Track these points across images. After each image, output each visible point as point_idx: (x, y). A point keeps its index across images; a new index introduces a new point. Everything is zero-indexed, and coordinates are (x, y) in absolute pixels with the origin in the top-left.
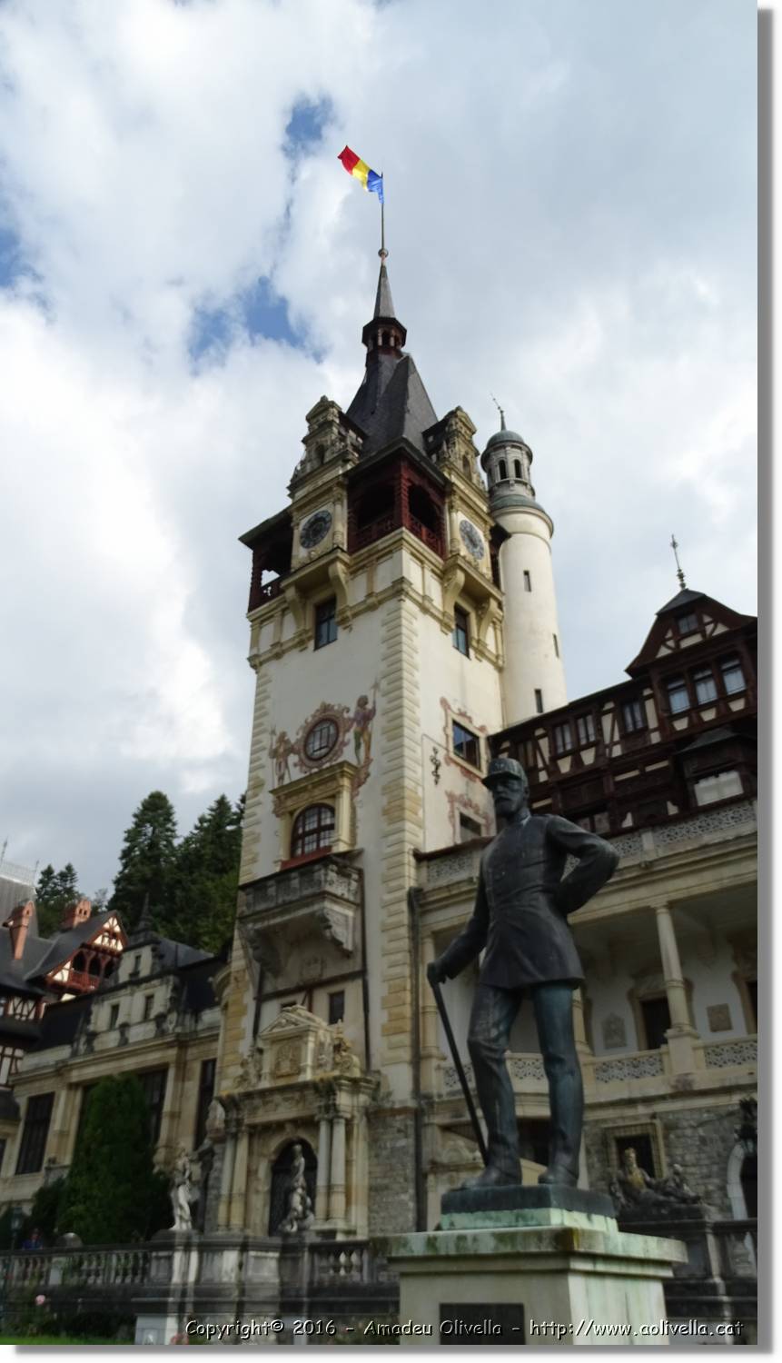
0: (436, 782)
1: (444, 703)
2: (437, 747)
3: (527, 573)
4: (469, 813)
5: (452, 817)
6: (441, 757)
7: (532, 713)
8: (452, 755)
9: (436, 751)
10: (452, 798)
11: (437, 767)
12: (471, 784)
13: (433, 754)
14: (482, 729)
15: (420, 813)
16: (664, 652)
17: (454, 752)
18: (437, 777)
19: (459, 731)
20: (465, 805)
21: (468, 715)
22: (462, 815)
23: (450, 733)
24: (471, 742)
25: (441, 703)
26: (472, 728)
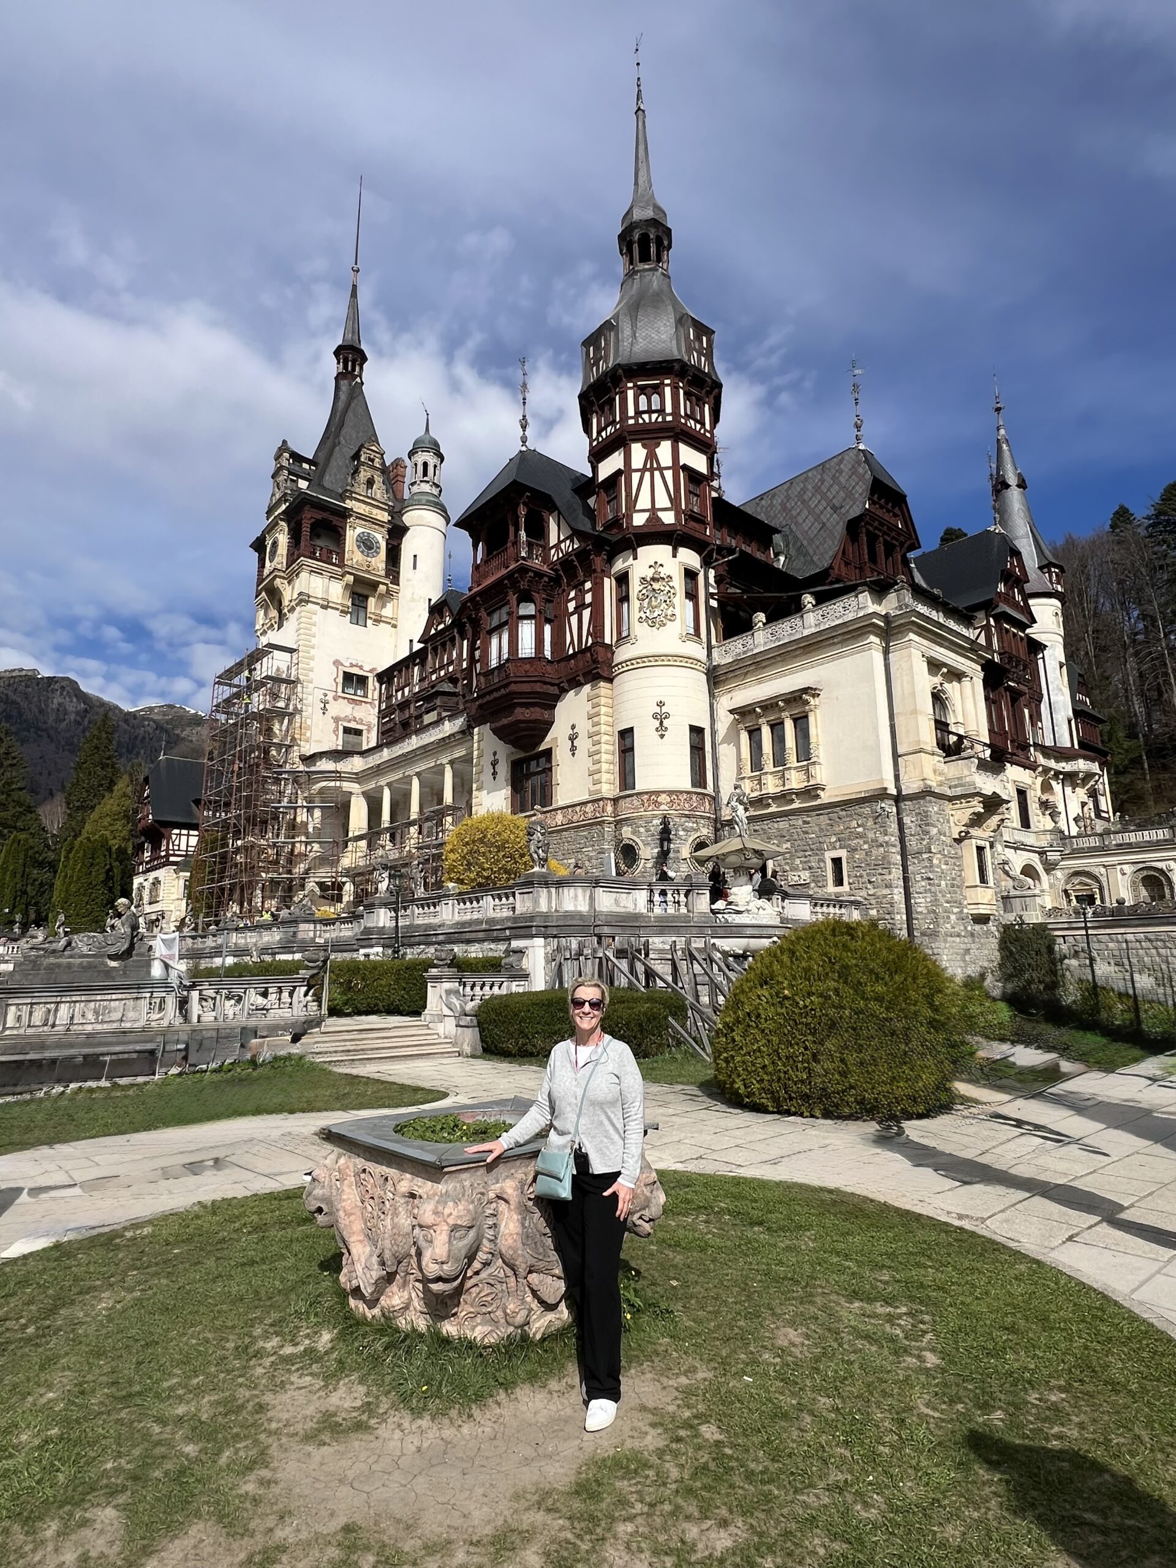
0: (324, 713)
1: (337, 663)
2: (327, 692)
3: (415, 556)
4: (353, 725)
5: (336, 731)
6: (330, 697)
7: (407, 654)
8: (340, 694)
9: (326, 695)
10: (337, 720)
11: (325, 703)
12: (357, 707)
13: (323, 697)
14: (371, 671)
15: (308, 734)
16: (433, 632)
17: (343, 692)
18: (324, 709)
19: (348, 678)
20: (349, 721)
21: (356, 666)
22: (345, 728)
23: (340, 680)
24: (362, 681)
25: (334, 663)
26: (361, 673)
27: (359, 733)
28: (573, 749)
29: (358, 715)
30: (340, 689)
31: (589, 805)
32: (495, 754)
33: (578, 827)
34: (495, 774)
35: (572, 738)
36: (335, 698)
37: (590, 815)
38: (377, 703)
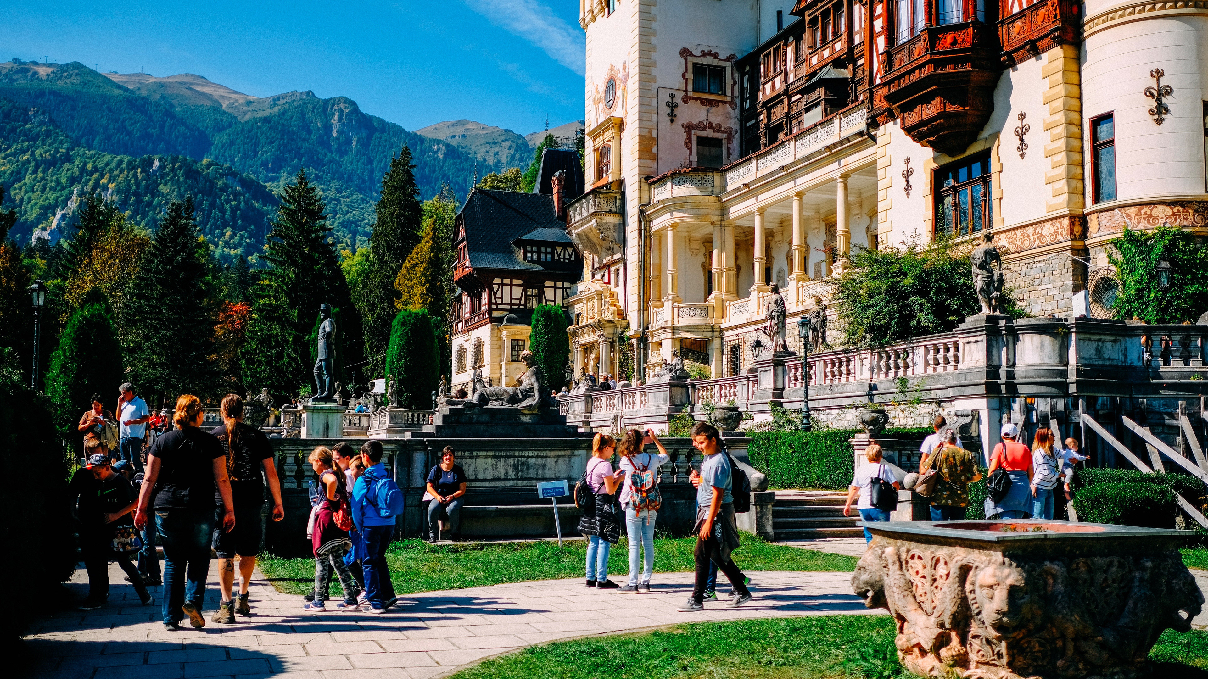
0: (672, 121)
1: (685, 53)
2: (674, 92)
4: (709, 133)
5: (688, 143)
6: (678, 100)
7: (776, 31)
8: (691, 93)
9: (672, 96)
10: (688, 128)
11: (673, 108)
12: (713, 110)
13: (669, 99)
14: (728, 59)
15: (654, 150)
17: (695, 90)
18: (672, 117)
19: (699, 70)
20: (704, 129)
21: (710, 54)
22: (699, 138)
23: (690, 76)
24: (718, 73)
25: (681, 54)
26: (715, 62)
27: (718, 143)
28: (1022, 147)
29: (715, 120)
30: (690, 87)
31: (1048, 225)
32: (908, 161)
33: (1033, 256)
34: (908, 188)
35: (1021, 133)
36: (686, 100)
37: (1048, 240)
38: (737, 101)
